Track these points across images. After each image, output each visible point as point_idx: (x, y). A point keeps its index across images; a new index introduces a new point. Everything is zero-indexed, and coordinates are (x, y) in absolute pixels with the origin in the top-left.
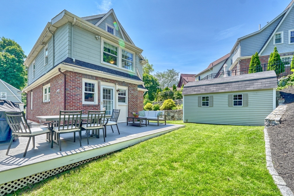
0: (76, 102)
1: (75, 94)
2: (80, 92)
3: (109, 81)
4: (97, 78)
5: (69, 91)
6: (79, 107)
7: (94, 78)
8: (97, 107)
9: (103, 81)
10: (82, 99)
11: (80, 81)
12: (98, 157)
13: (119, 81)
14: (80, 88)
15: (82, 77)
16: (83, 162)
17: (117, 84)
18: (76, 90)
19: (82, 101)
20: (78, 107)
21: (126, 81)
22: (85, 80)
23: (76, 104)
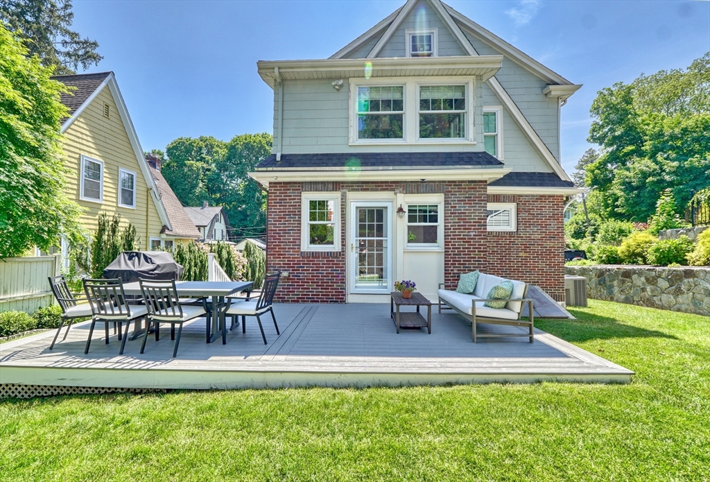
0: (285, 248)
1: (286, 230)
2: (295, 224)
3: (373, 186)
4: (336, 186)
5: (273, 224)
6: (293, 258)
7: (330, 186)
8: (336, 257)
9: (353, 190)
10: (300, 239)
11: (295, 199)
12: (125, 390)
13: (408, 182)
14: (296, 215)
15: (299, 190)
16: (92, 389)
17: (400, 192)
18: (287, 221)
19: (300, 245)
20: (290, 258)
21: (428, 178)
22: (307, 197)
23: (287, 252)
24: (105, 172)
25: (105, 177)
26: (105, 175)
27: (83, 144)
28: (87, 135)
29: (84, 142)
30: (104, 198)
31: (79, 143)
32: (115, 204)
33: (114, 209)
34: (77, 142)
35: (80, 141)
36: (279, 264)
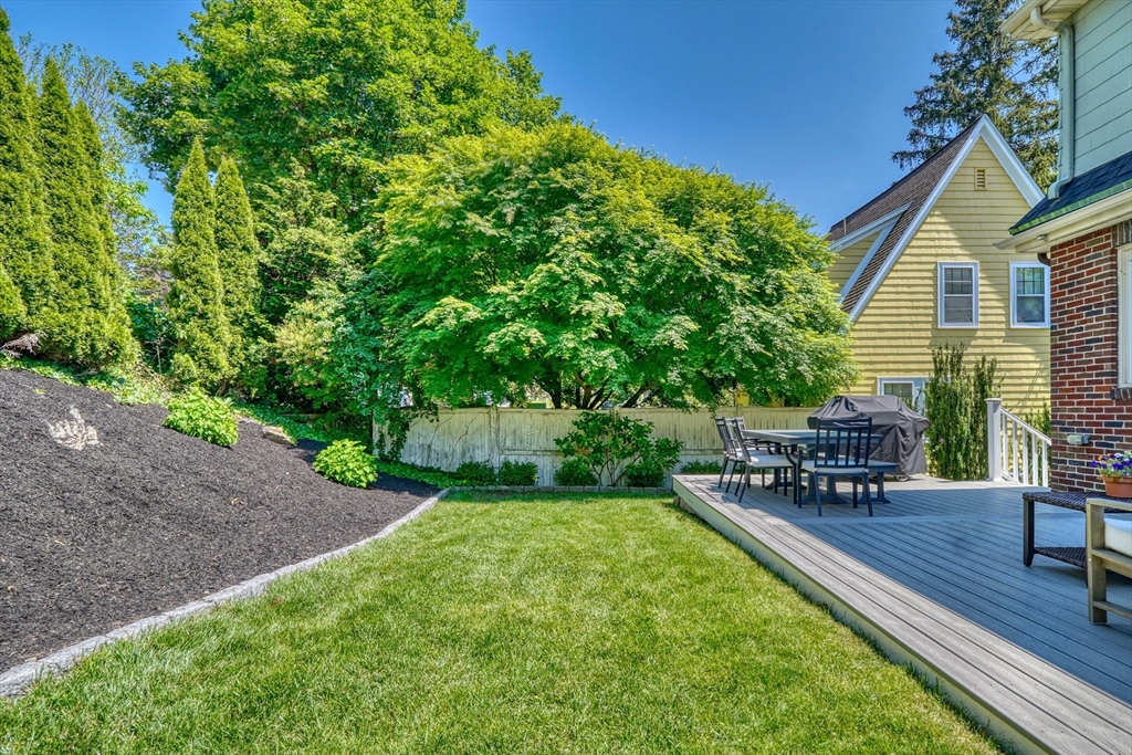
0: (1083, 382)
1: (1082, 342)
2: (1103, 325)
6: (1098, 403)
10: (1116, 360)
11: (1102, 269)
15: (1109, 244)
19: (1114, 375)
20: (1092, 403)
23: (1086, 389)
24: (981, 278)
25: (981, 285)
26: (980, 282)
27: (942, 247)
28: (946, 231)
29: (943, 243)
30: (980, 318)
31: (935, 247)
32: (1003, 326)
33: (1003, 334)
34: (931, 247)
35: (937, 243)
36: (1070, 417)
